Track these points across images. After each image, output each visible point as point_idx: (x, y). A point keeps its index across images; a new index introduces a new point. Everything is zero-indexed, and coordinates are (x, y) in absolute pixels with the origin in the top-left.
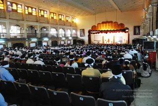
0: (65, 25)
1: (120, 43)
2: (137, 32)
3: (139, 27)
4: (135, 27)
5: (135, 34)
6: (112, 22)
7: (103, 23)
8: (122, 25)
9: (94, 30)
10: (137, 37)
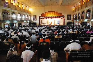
0: (25, 12)
1: (58, 24)
2: (69, 18)
3: (70, 15)
4: (68, 15)
5: (68, 19)
6: (54, 12)
7: (49, 12)
8: (60, 14)
9: (43, 16)
10: (69, 21)
